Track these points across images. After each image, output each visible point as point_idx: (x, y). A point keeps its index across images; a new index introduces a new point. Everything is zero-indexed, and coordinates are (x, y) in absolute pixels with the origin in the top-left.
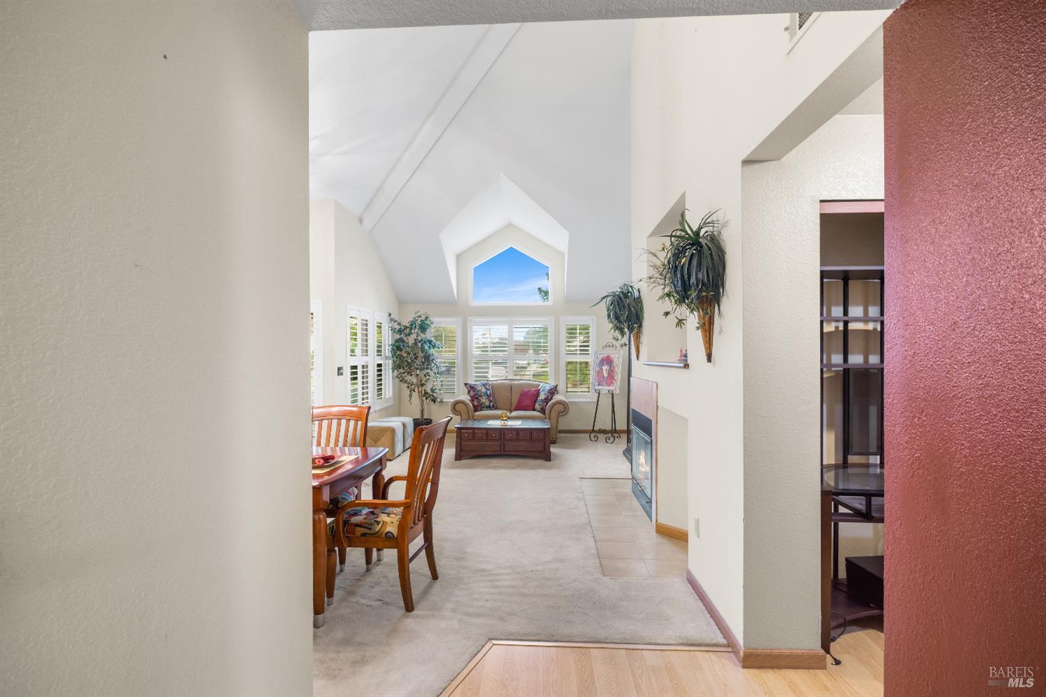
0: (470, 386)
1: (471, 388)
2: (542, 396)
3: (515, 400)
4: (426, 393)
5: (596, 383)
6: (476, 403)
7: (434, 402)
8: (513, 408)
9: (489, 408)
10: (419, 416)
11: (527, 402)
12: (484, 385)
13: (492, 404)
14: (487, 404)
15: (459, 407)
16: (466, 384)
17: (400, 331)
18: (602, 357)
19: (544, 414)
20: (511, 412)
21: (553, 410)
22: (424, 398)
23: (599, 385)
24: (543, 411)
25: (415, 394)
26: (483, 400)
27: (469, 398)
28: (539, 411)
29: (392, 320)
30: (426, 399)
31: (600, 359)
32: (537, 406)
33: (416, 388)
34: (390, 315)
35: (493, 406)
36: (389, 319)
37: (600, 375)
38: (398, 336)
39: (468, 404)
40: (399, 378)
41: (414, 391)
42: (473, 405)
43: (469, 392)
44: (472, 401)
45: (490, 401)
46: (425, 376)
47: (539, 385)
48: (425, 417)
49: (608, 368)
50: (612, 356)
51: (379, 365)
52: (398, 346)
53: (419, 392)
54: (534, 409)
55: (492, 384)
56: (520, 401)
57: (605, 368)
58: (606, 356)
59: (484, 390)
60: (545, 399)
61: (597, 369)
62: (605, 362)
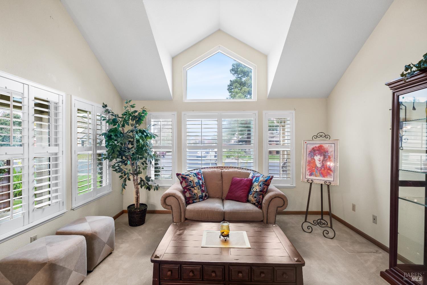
0: (182, 177)
1: (183, 179)
2: (256, 188)
3: (226, 188)
4: (142, 180)
5: (308, 173)
6: (188, 195)
7: (149, 190)
8: (225, 195)
9: (202, 198)
10: (134, 202)
11: (239, 192)
12: (197, 174)
13: (204, 194)
14: (200, 194)
15: (169, 201)
16: (178, 175)
17: (115, 121)
18: (312, 147)
19: (261, 208)
20: (223, 201)
21: (270, 205)
22: (139, 186)
23: (311, 175)
24: (259, 204)
25: (130, 184)
26: (196, 191)
27: (180, 187)
28: (254, 204)
29: (106, 111)
30: (141, 187)
31: (308, 150)
32: (251, 197)
33: (131, 177)
34: (105, 106)
35: (206, 196)
36: (102, 110)
37: (311, 164)
38: (112, 127)
39: (180, 197)
41: (129, 179)
42: (185, 197)
43: (181, 183)
44: (184, 193)
45: (203, 191)
46: (143, 164)
47: (249, 174)
48: (142, 201)
49: (322, 158)
50: (326, 146)
52: (112, 136)
53: (134, 180)
54: (248, 201)
55: (204, 173)
56: (230, 191)
57: (318, 158)
58: (317, 145)
59: (196, 180)
60: (260, 191)
61: (309, 159)
62: (317, 152)
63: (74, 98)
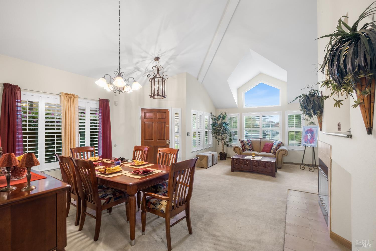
0: (241, 141)
1: (242, 142)
2: (274, 147)
3: (262, 148)
4: (225, 143)
6: (243, 148)
7: (228, 147)
8: (261, 151)
9: (250, 150)
10: (222, 152)
11: (267, 149)
12: (248, 141)
13: (251, 149)
14: (249, 148)
15: (236, 149)
16: (240, 140)
17: (215, 119)
18: (307, 129)
19: (275, 155)
20: (260, 152)
21: (279, 153)
22: (224, 145)
23: (305, 143)
24: (274, 153)
25: (220, 144)
26: (247, 147)
27: (241, 146)
28: (272, 153)
29: (212, 115)
30: (225, 145)
31: (305, 131)
32: (272, 151)
33: (221, 141)
34: (211, 113)
35: (252, 150)
36: (211, 115)
37: (306, 138)
38: (214, 121)
39: (240, 148)
40: (215, 137)
41: (220, 142)
42: (242, 149)
43: (241, 143)
44: (242, 147)
45: (250, 147)
46: (225, 136)
47: (274, 141)
48: (225, 152)
49: (311, 135)
50: (313, 129)
51: (207, 132)
52: (214, 125)
53: (222, 142)
54: (270, 152)
55: (252, 141)
56: (264, 148)
57: (309, 135)
58: (309, 129)
59: (247, 143)
60: (276, 148)
61: (305, 135)
62: (309, 132)
63: (205, 113)
